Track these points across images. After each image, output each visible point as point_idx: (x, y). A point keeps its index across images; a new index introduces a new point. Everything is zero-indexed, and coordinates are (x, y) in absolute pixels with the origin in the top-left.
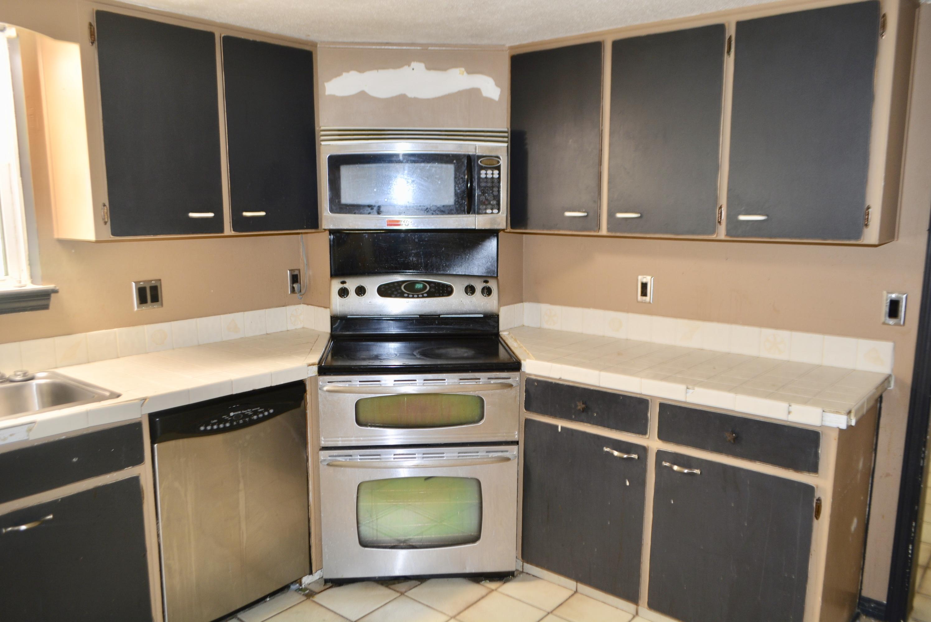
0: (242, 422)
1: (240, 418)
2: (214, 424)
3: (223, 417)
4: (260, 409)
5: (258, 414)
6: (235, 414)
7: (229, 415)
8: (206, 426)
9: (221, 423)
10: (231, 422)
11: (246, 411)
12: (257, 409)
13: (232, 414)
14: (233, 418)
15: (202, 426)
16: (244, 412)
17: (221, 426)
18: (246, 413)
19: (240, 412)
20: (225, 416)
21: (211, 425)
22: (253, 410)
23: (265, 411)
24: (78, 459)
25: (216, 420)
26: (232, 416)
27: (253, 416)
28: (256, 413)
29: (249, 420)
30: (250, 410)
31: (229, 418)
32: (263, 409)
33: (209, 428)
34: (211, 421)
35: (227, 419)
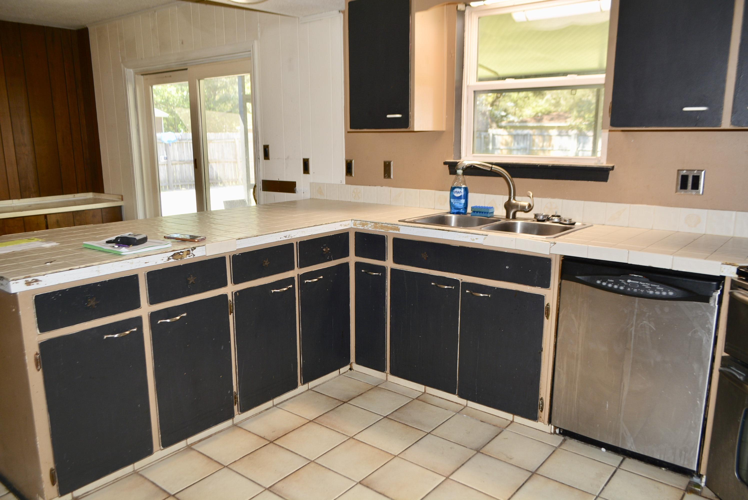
0: (636, 291)
1: (636, 287)
2: (611, 283)
3: (620, 280)
4: (659, 287)
5: (656, 290)
6: (632, 283)
7: (626, 281)
8: (602, 282)
9: (617, 284)
10: (626, 287)
11: (644, 284)
12: (656, 286)
13: (629, 281)
14: (629, 284)
15: (599, 280)
16: (642, 283)
17: (616, 287)
18: (644, 285)
19: (637, 282)
20: (623, 281)
21: (607, 282)
22: (652, 285)
23: (664, 291)
24: (509, 268)
25: (613, 280)
26: (629, 283)
27: (649, 290)
28: (653, 289)
29: (644, 292)
30: (649, 284)
31: (626, 283)
32: (662, 289)
33: (604, 284)
34: (609, 280)
35: (623, 283)
